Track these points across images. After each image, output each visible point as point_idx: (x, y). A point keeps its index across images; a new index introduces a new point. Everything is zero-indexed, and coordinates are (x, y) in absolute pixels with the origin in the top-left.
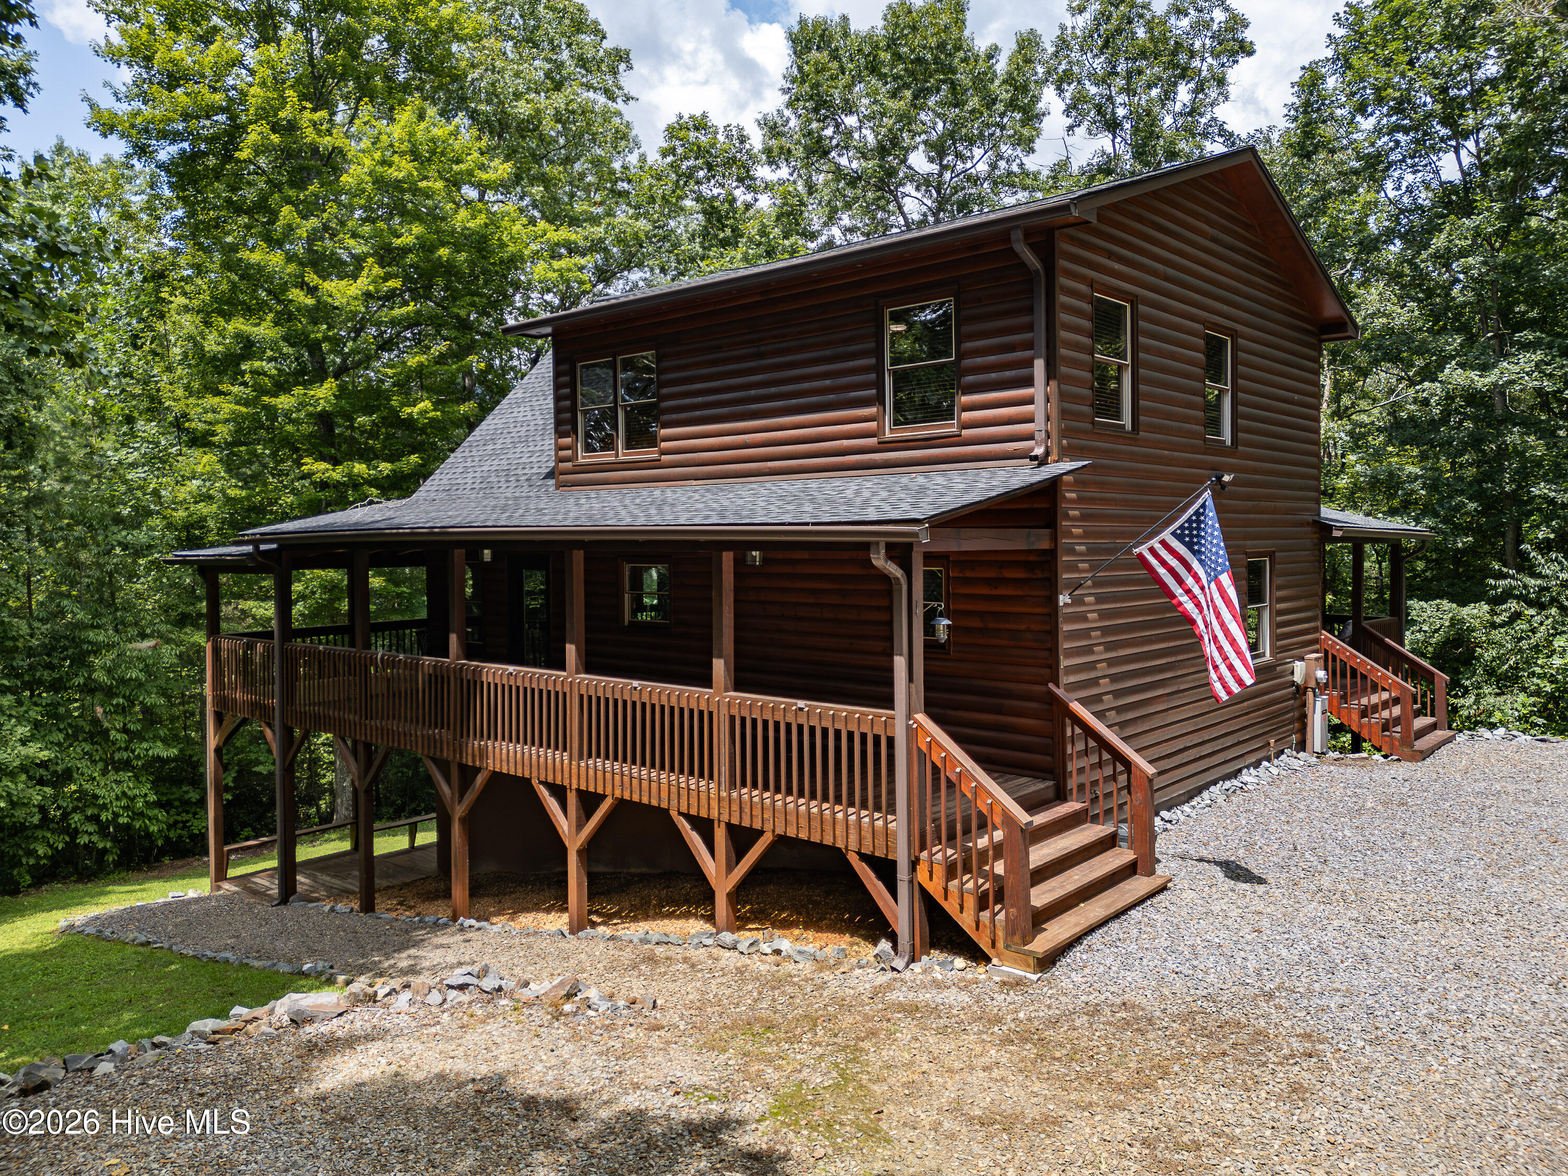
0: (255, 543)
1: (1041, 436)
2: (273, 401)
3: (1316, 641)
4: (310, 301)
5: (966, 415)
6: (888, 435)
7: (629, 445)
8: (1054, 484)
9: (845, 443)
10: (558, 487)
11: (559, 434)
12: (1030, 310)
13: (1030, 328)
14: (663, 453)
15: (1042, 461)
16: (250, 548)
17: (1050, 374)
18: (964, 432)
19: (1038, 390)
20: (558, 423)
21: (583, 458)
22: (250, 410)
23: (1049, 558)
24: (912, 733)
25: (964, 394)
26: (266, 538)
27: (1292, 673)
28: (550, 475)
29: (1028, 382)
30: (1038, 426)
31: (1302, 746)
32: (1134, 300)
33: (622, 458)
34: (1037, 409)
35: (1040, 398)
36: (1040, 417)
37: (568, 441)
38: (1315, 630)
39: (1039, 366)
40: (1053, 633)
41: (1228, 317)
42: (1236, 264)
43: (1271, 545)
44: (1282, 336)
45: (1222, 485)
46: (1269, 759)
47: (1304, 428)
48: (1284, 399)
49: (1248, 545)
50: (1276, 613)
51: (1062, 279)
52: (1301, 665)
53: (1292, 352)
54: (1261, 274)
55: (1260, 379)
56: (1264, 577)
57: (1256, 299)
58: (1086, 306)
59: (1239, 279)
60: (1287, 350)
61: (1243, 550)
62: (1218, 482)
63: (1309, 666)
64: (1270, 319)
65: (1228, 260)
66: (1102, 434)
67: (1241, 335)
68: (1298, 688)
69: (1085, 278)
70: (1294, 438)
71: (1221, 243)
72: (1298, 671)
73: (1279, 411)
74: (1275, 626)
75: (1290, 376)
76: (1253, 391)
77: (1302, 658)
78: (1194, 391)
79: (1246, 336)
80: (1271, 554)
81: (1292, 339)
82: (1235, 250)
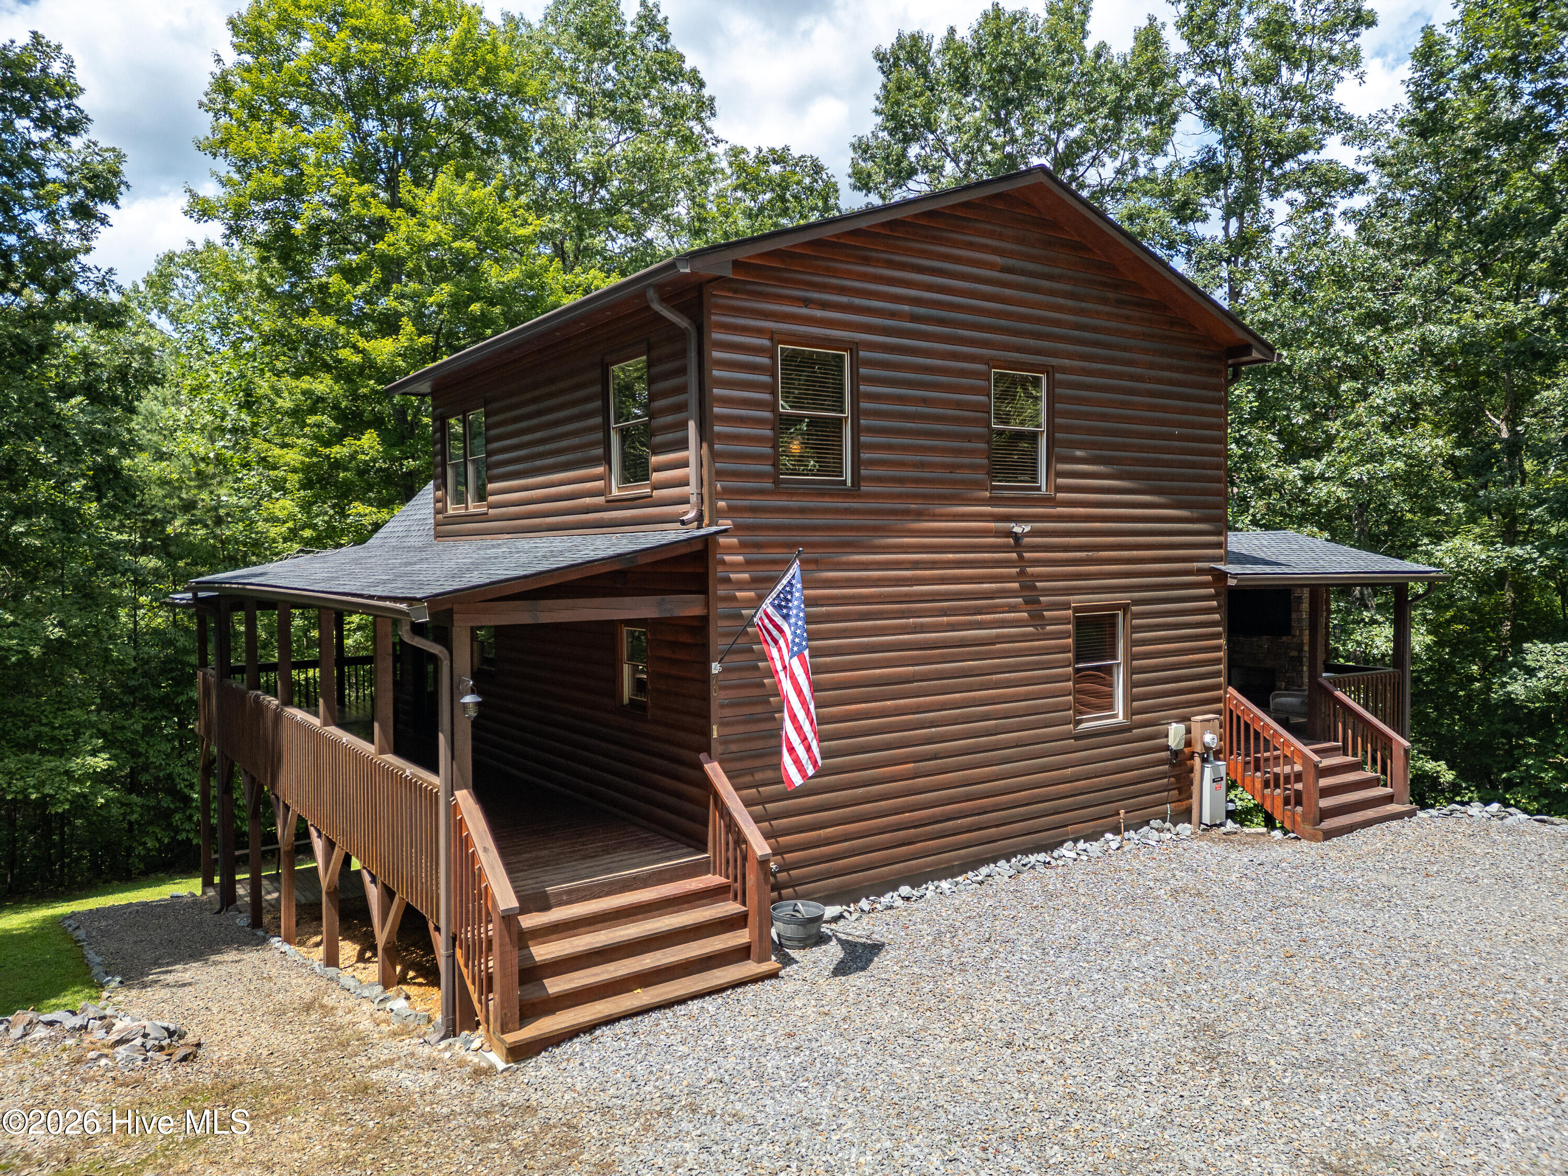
1: (694, 500)
3: (1218, 700)
5: (656, 476)
6: (615, 492)
7: (475, 498)
8: (707, 544)
9: (588, 500)
10: (436, 537)
13: (683, 389)
15: (697, 522)
17: (703, 435)
18: (655, 493)
19: (692, 451)
21: (451, 510)
24: (453, 809)
25: (655, 453)
27: (1167, 736)
29: (685, 443)
30: (691, 489)
31: (1185, 815)
32: (853, 347)
33: (472, 510)
34: (691, 472)
35: (693, 461)
36: (693, 480)
38: (1217, 687)
39: (692, 430)
41: (1038, 352)
42: (1051, 293)
43: (1123, 598)
44: (1151, 366)
45: (1016, 537)
46: (1116, 831)
47: (1193, 465)
48: (1152, 436)
49: (1076, 600)
50: (1132, 671)
51: (717, 336)
52: (1182, 727)
53: (1170, 382)
54: (1105, 301)
55: (1104, 417)
56: (1114, 636)
57: (1095, 329)
58: (765, 360)
59: (1060, 309)
60: (1160, 381)
61: (1066, 606)
62: (1010, 534)
63: (1196, 728)
64: (1126, 349)
65: (1036, 290)
66: (792, 493)
67: (1063, 370)
68: (1176, 753)
69: (759, 332)
70: (1172, 478)
71: (1022, 272)
72: (1175, 734)
73: (1141, 449)
74: (1130, 685)
75: (1164, 409)
76: (1090, 431)
77: (1185, 719)
78: (969, 438)
79: (1072, 371)
80: (1125, 608)
81: (1170, 368)
82: (1050, 277)
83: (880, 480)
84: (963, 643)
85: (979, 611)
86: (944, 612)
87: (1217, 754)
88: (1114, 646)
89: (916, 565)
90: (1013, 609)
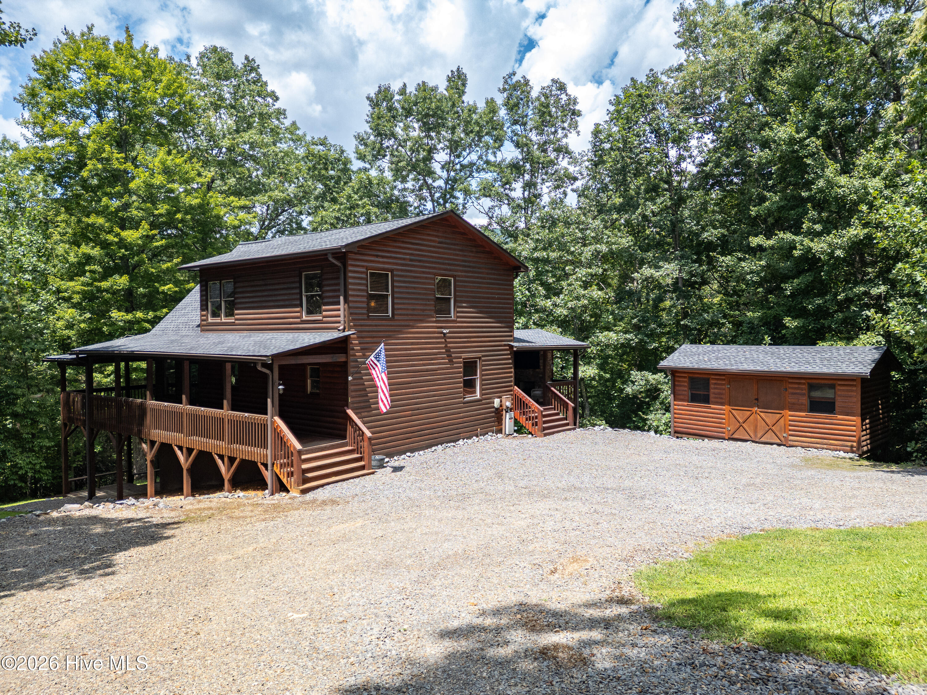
0: (77, 354)
1: (342, 322)
2: (99, 284)
3: (511, 391)
4: (116, 240)
5: (324, 313)
6: (304, 318)
7: (226, 316)
8: (347, 338)
9: (291, 320)
10: (202, 331)
11: (202, 310)
12: (338, 278)
13: (338, 284)
14: (236, 320)
15: (344, 330)
16: (75, 356)
17: (346, 301)
18: (324, 319)
19: (341, 306)
20: (202, 305)
21: (210, 320)
22: (89, 288)
23: (345, 365)
24: (273, 423)
25: (323, 306)
26: (82, 352)
27: (494, 403)
28: (198, 326)
29: (338, 303)
30: (341, 319)
31: (500, 431)
32: (392, 271)
33: (223, 321)
34: (341, 313)
35: (342, 309)
36: (342, 316)
37: (204, 313)
38: (511, 386)
39: (342, 298)
40: (346, 389)
41: (450, 270)
42: (455, 250)
43: (479, 354)
44: (488, 274)
45: (444, 334)
46: (477, 436)
47: (502, 308)
48: (488, 298)
49: (464, 355)
50: (482, 380)
51: (350, 268)
52: (499, 400)
53: (494, 279)
54: (472, 252)
55: (472, 292)
56: (476, 367)
57: (469, 262)
58: (364, 276)
59: (457, 255)
60: (490, 279)
61: (460, 358)
62: (442, 333)
63: (504, 400)
64: (479, 268)
65: (450, 249)
66: (373, 320)
67: (459, 276)
68: (497, 409)
69: (363, 266)
70: (496, 313)
71: (445, 243)
72: (497, 402)
73: (485, 303)
74: (482, 385)
75: (492, 289)
76: (467, 297)
77: (500, 397)
78: (428, 300)
79: (462, 276)
80: (480, 358)
81: (494, 274)
82: (455, 244)
83: (401, 315)
84: (427, 370)
85: (432, 359)
86: (421, 360)
87: (511, 410)
88: (476, 371)
89: (412, 344)
90: (443, 359)
